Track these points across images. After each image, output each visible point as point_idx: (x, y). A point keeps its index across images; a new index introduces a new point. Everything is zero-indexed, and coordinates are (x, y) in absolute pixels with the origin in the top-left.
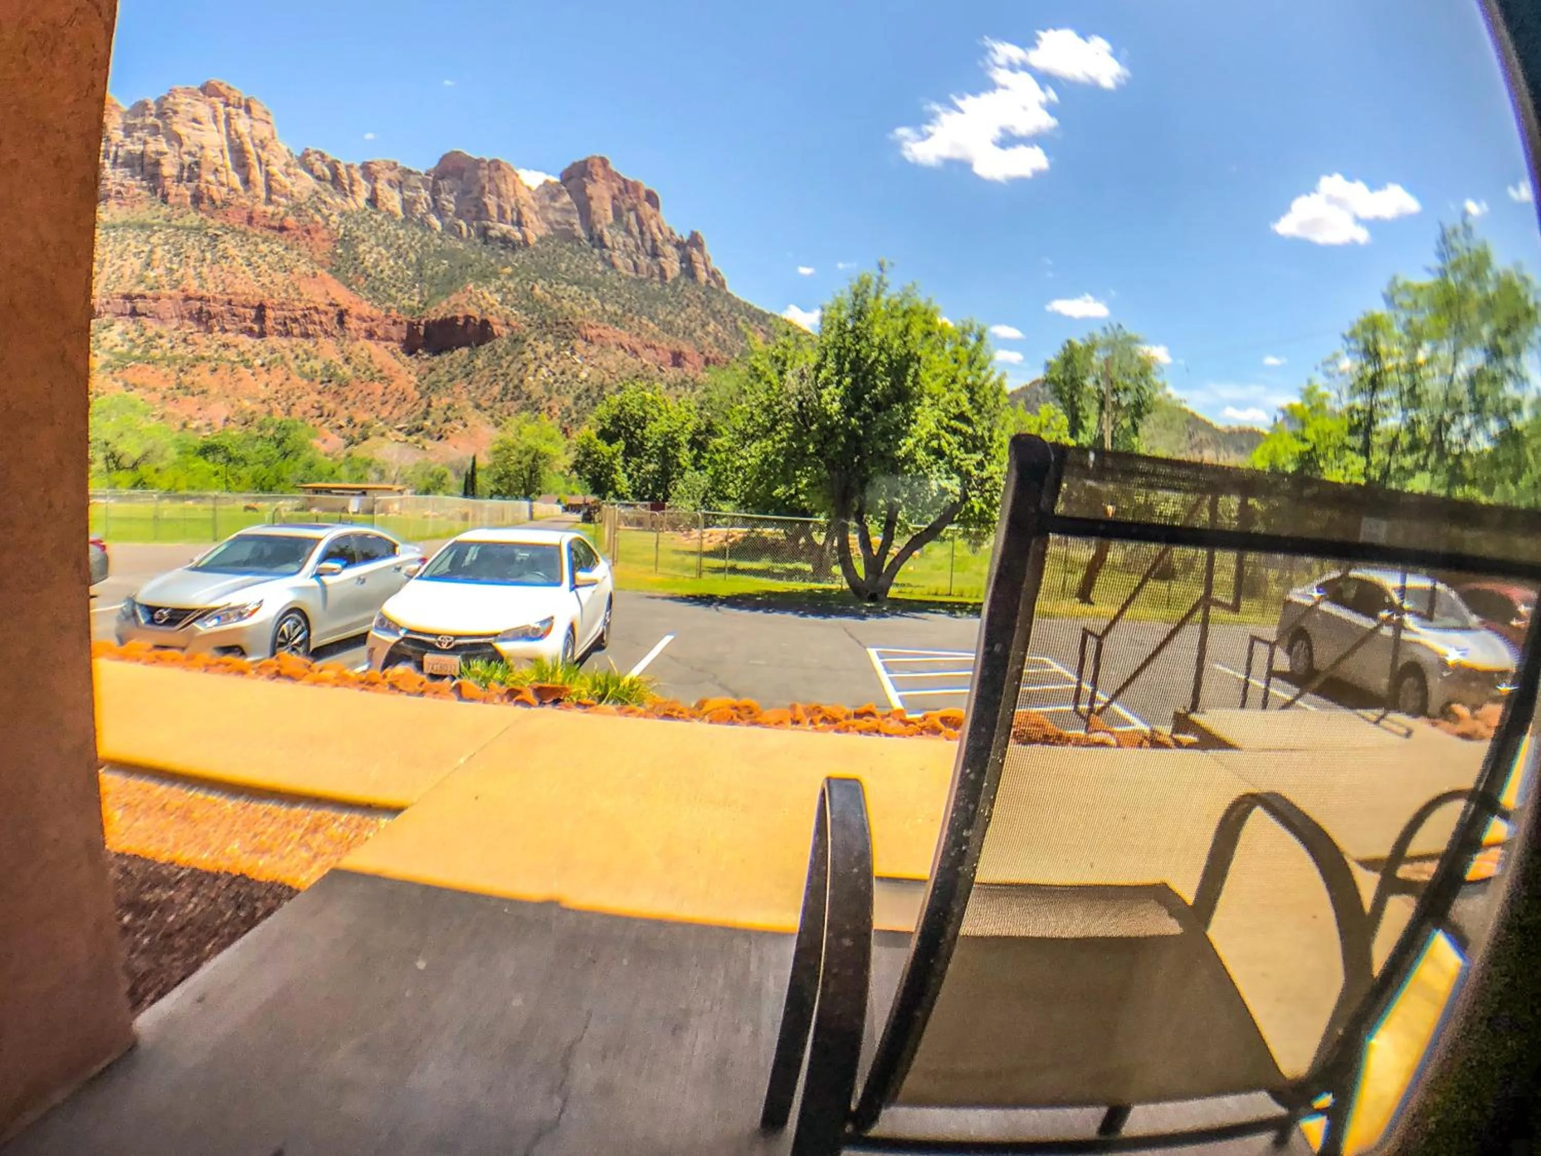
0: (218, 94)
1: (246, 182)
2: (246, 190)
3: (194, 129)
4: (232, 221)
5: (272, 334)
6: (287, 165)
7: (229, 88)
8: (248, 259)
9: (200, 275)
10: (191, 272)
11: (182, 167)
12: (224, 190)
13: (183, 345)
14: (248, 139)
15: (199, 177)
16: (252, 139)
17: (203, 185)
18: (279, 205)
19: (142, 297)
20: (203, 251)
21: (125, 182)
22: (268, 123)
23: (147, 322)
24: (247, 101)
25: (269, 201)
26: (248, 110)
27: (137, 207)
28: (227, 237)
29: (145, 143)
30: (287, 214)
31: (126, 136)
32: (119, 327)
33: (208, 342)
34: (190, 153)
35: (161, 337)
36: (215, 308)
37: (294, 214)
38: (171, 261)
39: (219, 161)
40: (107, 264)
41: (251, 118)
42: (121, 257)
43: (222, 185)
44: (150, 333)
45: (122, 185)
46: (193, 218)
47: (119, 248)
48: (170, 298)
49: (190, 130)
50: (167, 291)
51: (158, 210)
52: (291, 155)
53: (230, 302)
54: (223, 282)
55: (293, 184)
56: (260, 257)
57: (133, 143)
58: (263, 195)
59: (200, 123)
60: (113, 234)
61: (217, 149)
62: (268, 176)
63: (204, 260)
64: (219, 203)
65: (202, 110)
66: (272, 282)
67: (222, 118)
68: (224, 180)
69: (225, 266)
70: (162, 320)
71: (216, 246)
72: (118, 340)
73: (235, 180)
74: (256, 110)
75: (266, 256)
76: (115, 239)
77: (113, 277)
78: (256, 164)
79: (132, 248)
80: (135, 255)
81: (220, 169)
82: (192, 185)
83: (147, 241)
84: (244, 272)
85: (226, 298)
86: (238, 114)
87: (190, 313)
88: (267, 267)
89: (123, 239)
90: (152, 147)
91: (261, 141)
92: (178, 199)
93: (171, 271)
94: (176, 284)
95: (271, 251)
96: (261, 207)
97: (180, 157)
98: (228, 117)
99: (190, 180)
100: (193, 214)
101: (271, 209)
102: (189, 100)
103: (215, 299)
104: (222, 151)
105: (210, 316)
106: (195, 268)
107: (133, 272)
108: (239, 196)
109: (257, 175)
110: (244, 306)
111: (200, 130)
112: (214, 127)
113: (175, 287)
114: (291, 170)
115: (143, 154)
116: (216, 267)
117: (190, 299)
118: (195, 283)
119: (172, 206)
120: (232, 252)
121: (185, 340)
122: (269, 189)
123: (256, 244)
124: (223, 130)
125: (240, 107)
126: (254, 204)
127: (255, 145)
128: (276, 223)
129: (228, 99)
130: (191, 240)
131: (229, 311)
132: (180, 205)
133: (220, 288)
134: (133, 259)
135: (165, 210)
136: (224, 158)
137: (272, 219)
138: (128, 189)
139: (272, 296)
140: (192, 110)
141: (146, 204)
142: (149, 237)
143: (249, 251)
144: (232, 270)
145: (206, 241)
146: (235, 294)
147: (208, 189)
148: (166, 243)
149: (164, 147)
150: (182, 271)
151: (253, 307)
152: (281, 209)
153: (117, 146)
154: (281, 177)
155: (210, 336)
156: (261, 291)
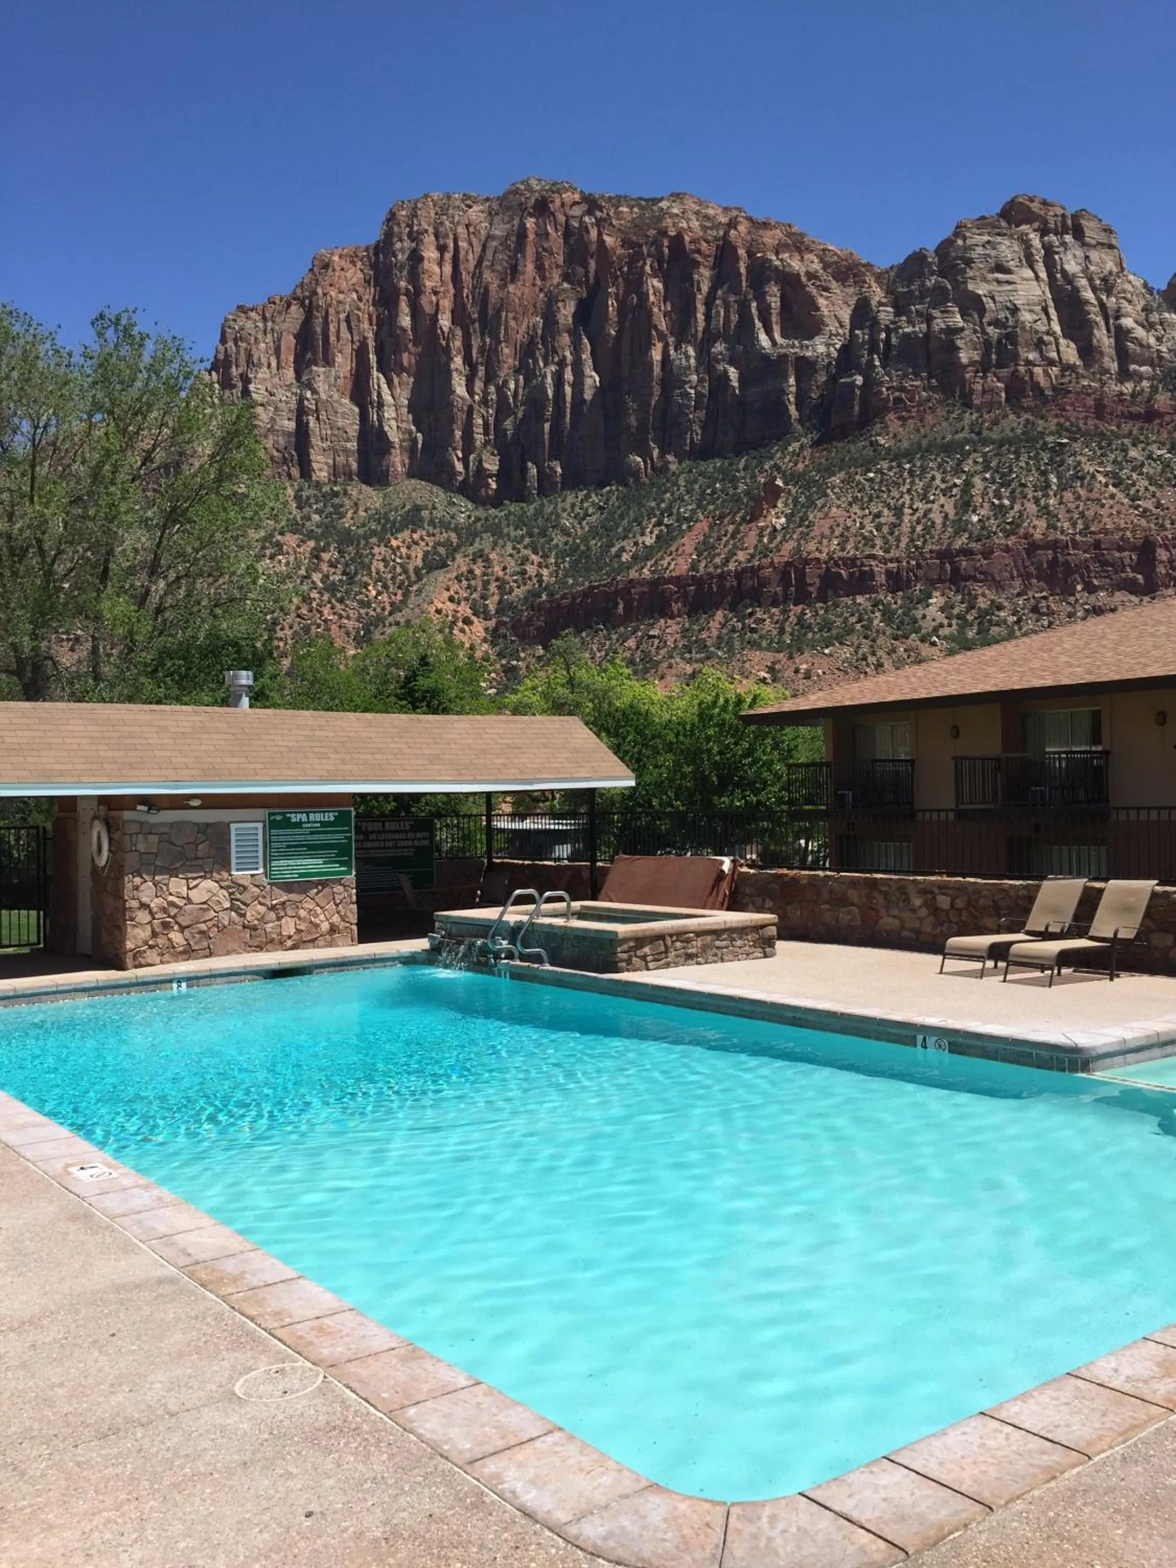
0: (1029, 217)
1: (1088, 351)
2: (1087, 366)
3: (999, 282)
4: (1073, 415)
5: (1167, 587)
6: (1147, 309)
7: (1044, 203)
8: (1115, 475)
9: (1045, 511)
10: (1032, 508)
11: (987, 344)
12: (1054, 371)
13: (1035, 616)
14: (1084, 282)
15: (1015, 357)
16: (1090, 280)
17: (1022, 369)
18: (1141, 377)
19: (966, 552)
20: (1044, 473)
21: (907, 384)
22: (1111, 247)
23: (978, 588)
24: (1075, 217)
25: (1124, 375)
26: (1078, 233)
27: (929, 418)
28: (1077, 446)
29: (929, 319)
30: (1154, 390)
31: (897, 314)
32: (936, 600)
33: (1069, 609)
34: (996, 323)
35: (1000, 608)
36: (1077, 556)
37: (1165, 387)
38: (998, 496)
39: (1042, 327)
40: (907, 511)
41: (1084, 244)
42: (924, 498)
43: (1051, 363)
44: (982, 603)
45: (902, 389)
46: (1013, 423)
47: (920, 485)
48: (1007, 549)
49: (994, 287)
50: (999, 540)
51: (960, 419)
52: (1150, 291)
53: (1097, 545)
54: (1082, 514)
55: (1159, 339)
56: (1133, 470)
57: (910, 322)
58: (1114, 366)
59: (1008, 271)
60: (907, 466)
61: (1038, 308)
62: (1121, 335)
63: (1048, 485)
64: (1048, 393)
65: (1008, 250)
66: (1158, 505)
67: (1039, 256)
68: (1054, 355)
69: (1082, 492)
70: (998, 586)
71: (1062, 462)
72: (941, 617)
73: (1070, 352)
74: (1092, 232)
75: (1142, 465)
76: (911, 472)
77: (919, 528)
78: (1100, 320)
79: (938, 482)
80: (944, 492)
81: (1046, 338)
82: (1005, 372)
83: (958, 471)
84: (1112, 496)
85: (1089, 539)
86: (1064, 244)
87: (1039, 568)
88: (1146, 483)
89: (924, 469)
90: (939, 324)
91: (1104, 280)
92: (988, 397)
93: (1000, 510)
94: (1012, 529)
95: (1150, 457)
96: (1113, 387)
97: (984, 332)
98: (1049, 251)
99: (1000, 365)
100: (1012, 417)
101: (1128, 388)
102: (986, 238)
103: (1075, 544)
104: (1045, 310)
105: (1069, 570)
106: (1037, 501)
107: (946, 516)
108: (1079, 377)
109: (1103, 338)
110: (1120, 549)
111: (1009, 283)
112: (1029, 273)
113: (1013, 533)
114: (1155, 317)
115: (927, 335)
116: (1068, 495)
117: (1039, 547)
118: (1042, 524)
119: (979, 410)
120: (1089, 468)
121: (1035, 610)
122: (1123, 355)
123: (1125, 450)
124: (1043, 275)
125: (1065, 231)
126: (1103, 384)
127: (1094, 289)
128: (1140, 409)
129: (1046, 222)
130: (1024, 458)
131: (1097, 559)
132: (990, 406)
133: (1080, 526)
134: (943, 500)
135: (970, 417)
136: (1049, 319)
137: (1133, 403)
138: (911, 394)
139: (1162, 527)
140: (993, 253)
141: (941, 412)
142: (960, 462)
143: (1115, 462)
144: (1095, 495)
145: (1046, 456)
146: (1106, 532)
147: (1032, 374)
148: (987, 468)
149: (958, 320)
150: (1017, 507)
151: (1133, 549)
152: (1145, 383)
153: (888, 331)
154: (1140, 332)
155: (1072, 599)
156: (1143, 522)
